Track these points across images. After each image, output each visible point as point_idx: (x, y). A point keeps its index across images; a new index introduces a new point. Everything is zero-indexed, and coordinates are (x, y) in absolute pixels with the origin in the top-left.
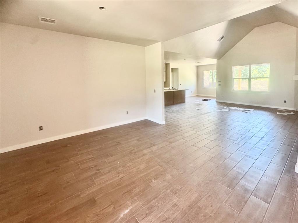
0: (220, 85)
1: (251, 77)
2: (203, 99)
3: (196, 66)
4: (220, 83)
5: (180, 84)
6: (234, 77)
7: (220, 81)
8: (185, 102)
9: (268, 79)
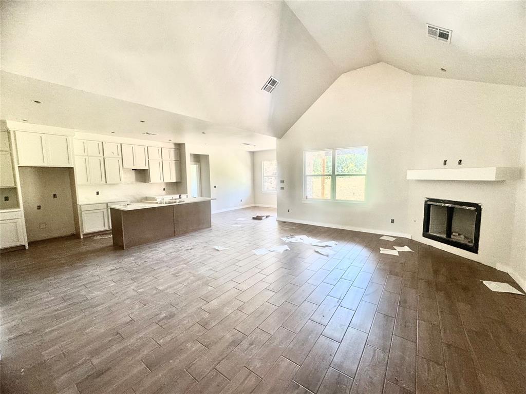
0: (282, 188)
1: (336, 173)
2: (255, 217)
3: (250, 152)
4: (282, 184)
5: (215, 187)
6: (307, 173)
7: (282, 182)
8: (211, 227)
9: (364, 176)
